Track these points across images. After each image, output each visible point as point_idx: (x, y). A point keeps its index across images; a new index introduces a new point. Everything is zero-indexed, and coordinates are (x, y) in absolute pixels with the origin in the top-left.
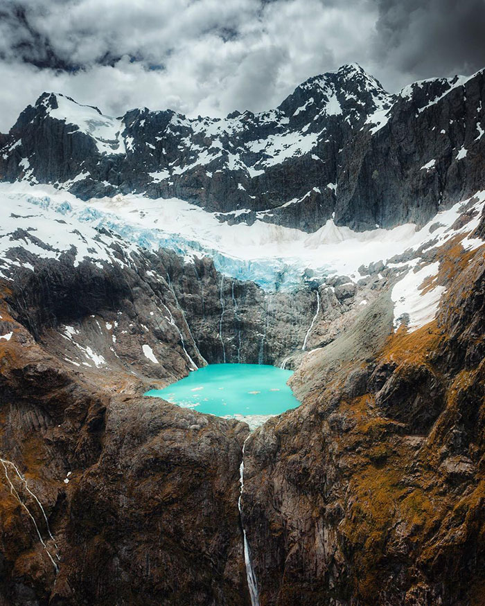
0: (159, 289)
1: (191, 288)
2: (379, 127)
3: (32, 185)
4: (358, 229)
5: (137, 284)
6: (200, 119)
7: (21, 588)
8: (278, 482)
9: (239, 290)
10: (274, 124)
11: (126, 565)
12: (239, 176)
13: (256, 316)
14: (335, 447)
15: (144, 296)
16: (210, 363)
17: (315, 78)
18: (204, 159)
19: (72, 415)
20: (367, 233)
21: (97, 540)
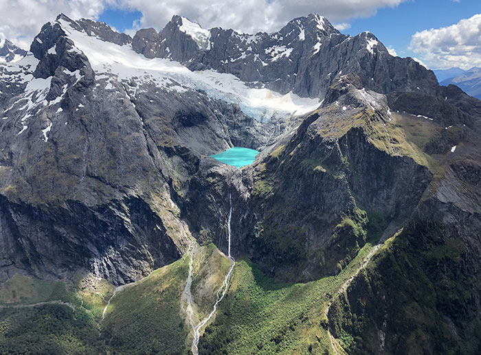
0: (219, 117)
1: (231, 118)
2: (316, 52)
3: (171, 61)
4: (301, 96)
5: (211, 115)
6: (244, 35)
7: (179, 198)
8: (240, 181)
9: (248, 120)
10: (276, 40)
11: (203, 196)
12: (258, 64)
13: (252, 131)
14: (255, 174)
15: (214, 120)
16: (235, 146)
17: (297, 19)
18: (244, 56)
19: (190, 160)
20: (304, 99)
21: (196, 190)
